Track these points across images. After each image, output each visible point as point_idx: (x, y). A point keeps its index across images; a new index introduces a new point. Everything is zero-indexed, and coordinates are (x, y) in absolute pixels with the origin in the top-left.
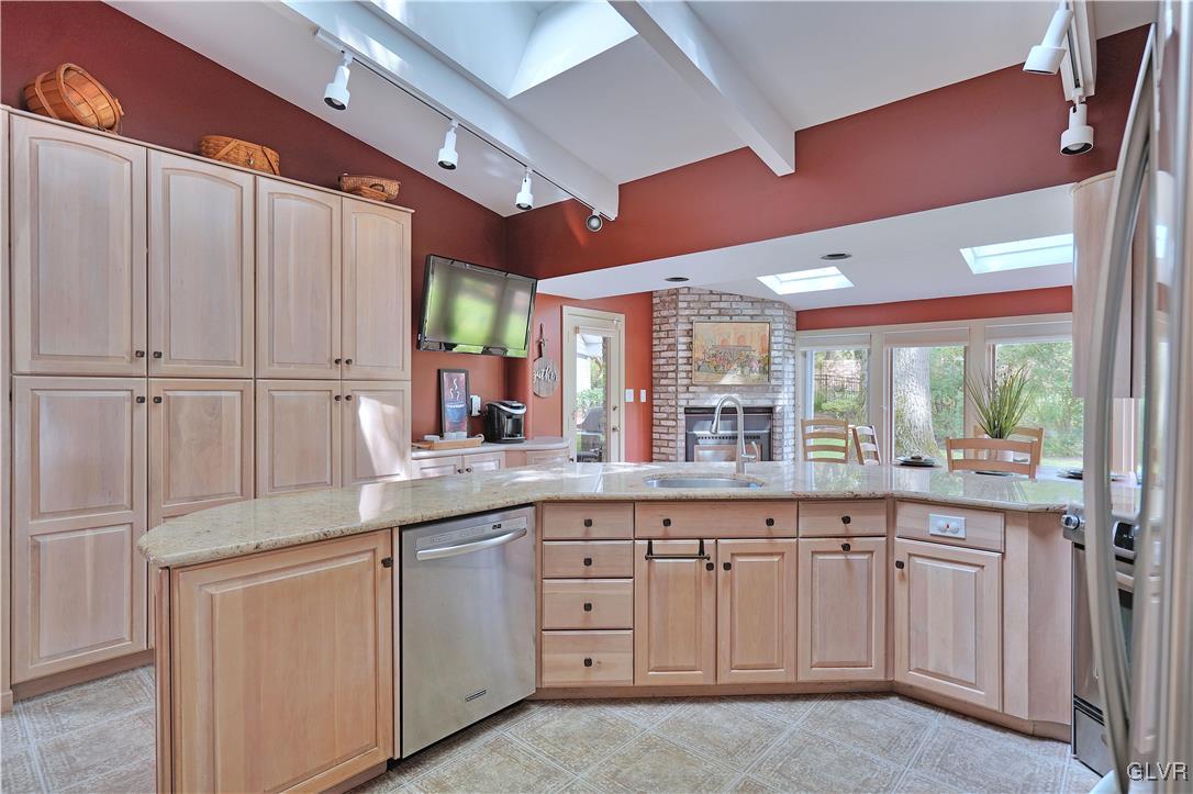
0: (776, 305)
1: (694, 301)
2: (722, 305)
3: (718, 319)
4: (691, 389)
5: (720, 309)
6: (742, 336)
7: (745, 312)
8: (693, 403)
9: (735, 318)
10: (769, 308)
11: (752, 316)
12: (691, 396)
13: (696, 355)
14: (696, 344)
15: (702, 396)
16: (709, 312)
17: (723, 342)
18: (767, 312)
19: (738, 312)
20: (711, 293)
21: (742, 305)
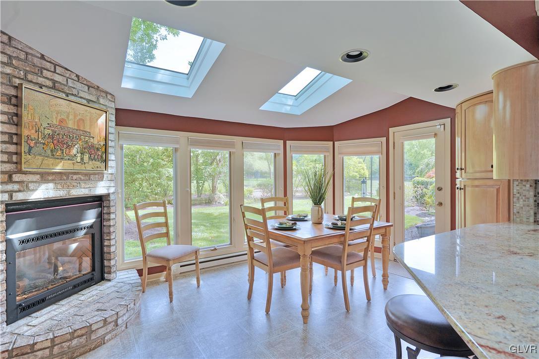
0: (109, 97)
1: (17, 58)
2: (57, 78)
3: (53, 92)
4: (16, 178)
5: (54, 82)
6: (80, 119)
7: (82, 94)
8: (19, 197)
9: (71, 98)
10: (104, 98)
11: (89, 101)
12: (16, 187)
13: (25, 132)
14: (26, 117)
15: (31, 186)
16: (41, 80)
17: (61, 121)
18: (102, 101)
19: (75, 92)
20: (43, 57)
21: (78, 85)
